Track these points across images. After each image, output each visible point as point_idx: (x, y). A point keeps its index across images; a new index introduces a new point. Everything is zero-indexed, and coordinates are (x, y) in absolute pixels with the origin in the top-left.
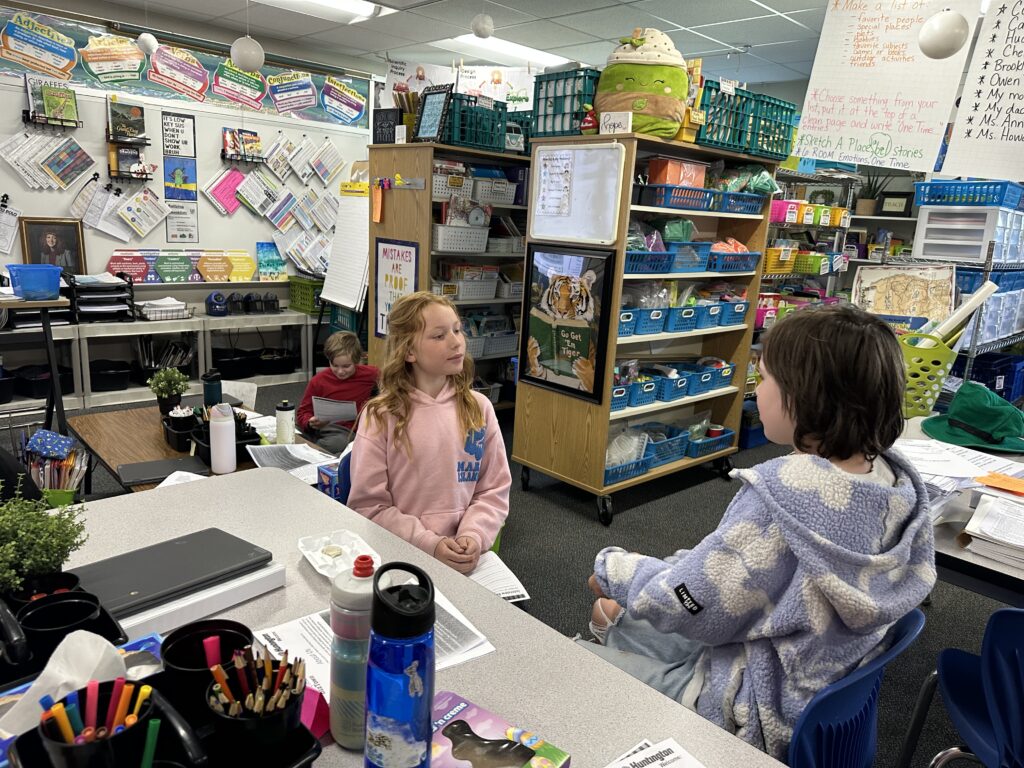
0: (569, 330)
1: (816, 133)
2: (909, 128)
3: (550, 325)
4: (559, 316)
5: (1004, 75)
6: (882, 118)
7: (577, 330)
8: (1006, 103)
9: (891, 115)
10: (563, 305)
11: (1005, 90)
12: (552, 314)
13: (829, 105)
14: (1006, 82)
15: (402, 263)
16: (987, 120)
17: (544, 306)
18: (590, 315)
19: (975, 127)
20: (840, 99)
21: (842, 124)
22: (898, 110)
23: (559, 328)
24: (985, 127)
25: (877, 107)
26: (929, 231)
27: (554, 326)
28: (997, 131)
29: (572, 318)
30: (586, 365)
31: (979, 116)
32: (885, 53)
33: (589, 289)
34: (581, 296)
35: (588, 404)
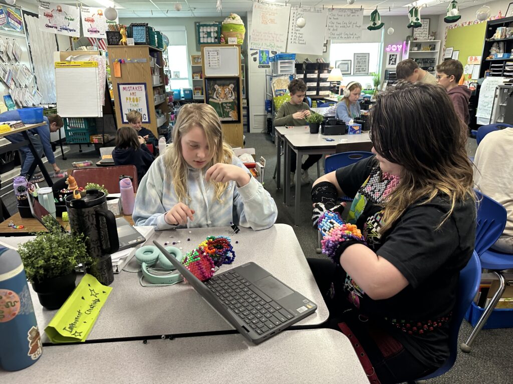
0: (226, 103)
1: (255, 42)
2: (278, 41)
3: (219, 103)
4: (221, 99)
5: (297, 29)
6: (271, 38)
7: (230, 103)
8: (298, 35)
9: (274, 37)
10: (222, 96)
11: (297, 32)
12: (219, 100)
13: (258, 34)
14: (297, 30)
15: (137, 91)
16: (295, 39)
17: (215, 97)
18: (233, 97)
19: (292, 40)
20: (260, 33)
21: (262, 39)
22: (275, 36)
23: (222, 104)
24: (295, 41)
25: (270, 35)
26: (281, 67)
27: (220, 103)
28: (297, 42)
29: (227, 99)
30: (234, 112)
31: (293, 38)
32: (270, 21)
33: (232, 90)
34: (229, 92)
35: (236, 124)
